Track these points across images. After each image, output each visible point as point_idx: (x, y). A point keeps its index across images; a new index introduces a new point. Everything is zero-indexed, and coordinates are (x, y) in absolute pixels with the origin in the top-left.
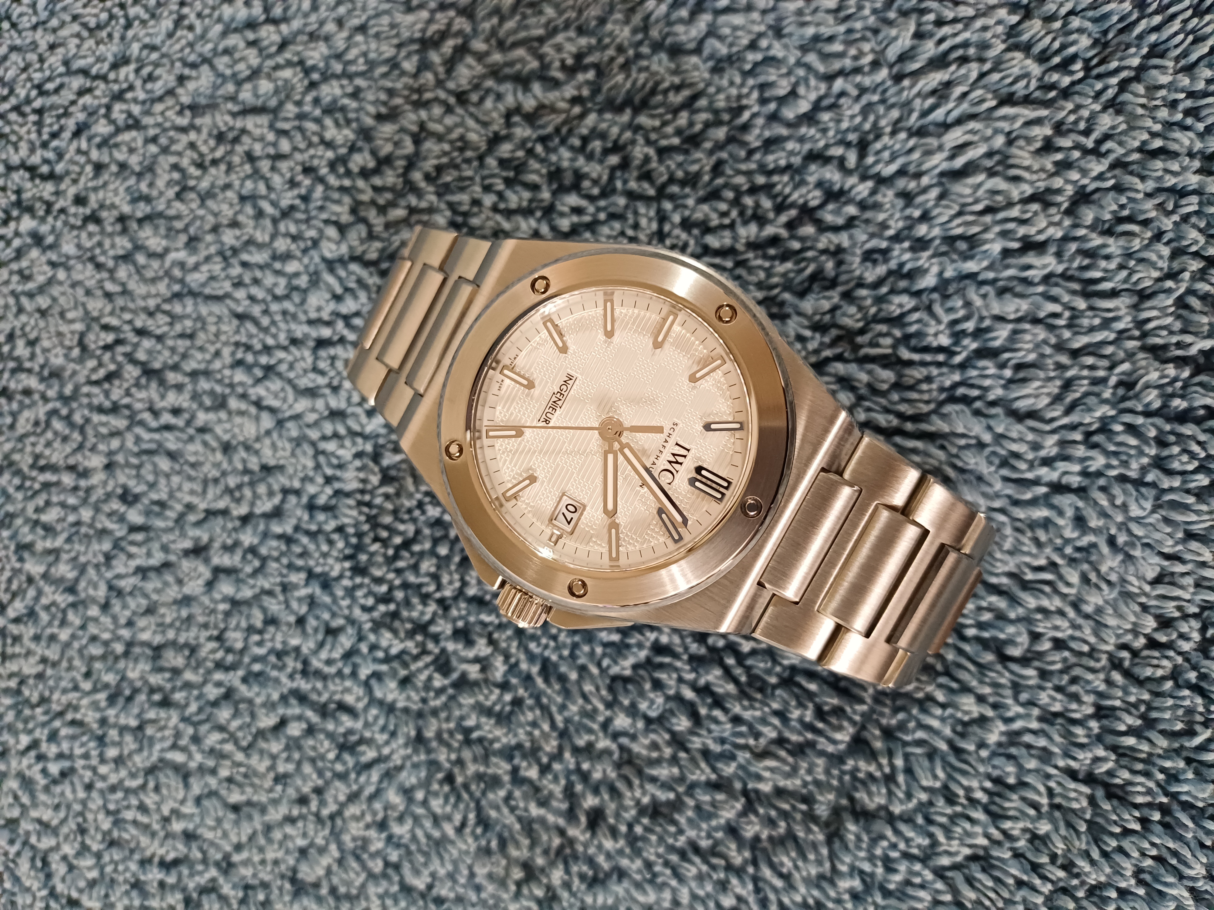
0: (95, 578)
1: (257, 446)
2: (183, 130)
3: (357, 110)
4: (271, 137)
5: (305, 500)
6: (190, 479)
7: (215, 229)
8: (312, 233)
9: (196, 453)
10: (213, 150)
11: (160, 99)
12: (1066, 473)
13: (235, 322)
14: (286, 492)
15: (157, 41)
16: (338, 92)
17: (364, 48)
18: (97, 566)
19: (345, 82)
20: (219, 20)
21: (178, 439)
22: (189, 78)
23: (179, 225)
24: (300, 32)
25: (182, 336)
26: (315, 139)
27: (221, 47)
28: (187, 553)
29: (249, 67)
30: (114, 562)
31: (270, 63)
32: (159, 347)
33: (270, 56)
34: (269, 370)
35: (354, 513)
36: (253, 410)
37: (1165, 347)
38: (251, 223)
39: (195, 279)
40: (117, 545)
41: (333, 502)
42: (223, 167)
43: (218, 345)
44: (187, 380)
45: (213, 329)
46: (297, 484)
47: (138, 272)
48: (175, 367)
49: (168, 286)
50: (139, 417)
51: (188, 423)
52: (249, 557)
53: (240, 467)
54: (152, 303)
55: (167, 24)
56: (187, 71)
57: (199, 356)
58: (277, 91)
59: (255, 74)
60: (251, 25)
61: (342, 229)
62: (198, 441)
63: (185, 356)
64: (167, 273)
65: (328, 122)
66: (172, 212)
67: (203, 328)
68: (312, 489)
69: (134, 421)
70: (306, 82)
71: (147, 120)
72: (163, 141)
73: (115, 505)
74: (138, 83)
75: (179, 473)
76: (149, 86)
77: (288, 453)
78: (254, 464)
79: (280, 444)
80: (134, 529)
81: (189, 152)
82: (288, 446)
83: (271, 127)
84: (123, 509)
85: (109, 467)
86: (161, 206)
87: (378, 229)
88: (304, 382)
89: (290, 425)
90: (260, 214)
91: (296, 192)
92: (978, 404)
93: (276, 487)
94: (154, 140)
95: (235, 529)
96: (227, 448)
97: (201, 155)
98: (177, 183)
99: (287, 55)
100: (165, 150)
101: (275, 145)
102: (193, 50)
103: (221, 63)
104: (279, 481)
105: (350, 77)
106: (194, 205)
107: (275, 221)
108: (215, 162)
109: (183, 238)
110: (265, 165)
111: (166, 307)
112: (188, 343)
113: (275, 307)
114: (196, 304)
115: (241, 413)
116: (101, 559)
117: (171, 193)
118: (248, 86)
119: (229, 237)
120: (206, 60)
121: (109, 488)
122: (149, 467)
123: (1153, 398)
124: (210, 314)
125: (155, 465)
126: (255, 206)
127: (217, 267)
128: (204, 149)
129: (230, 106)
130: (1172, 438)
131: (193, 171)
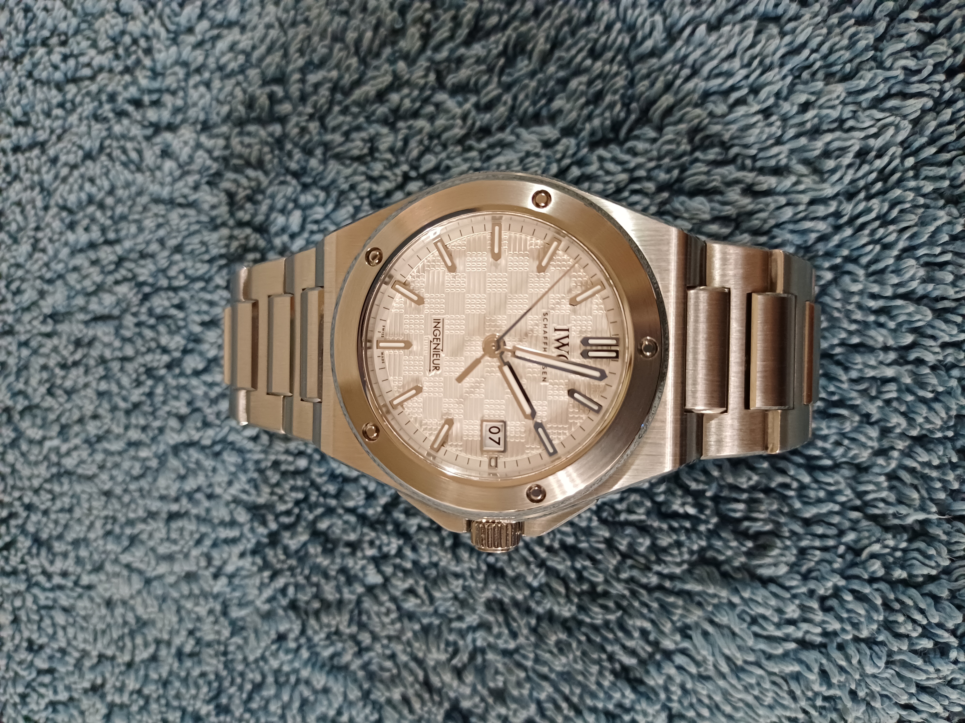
0: (14, 715)
1: (132, 602)
2: (49, 335)
3: (184, 319)
4: (117, 343)
5: (173, 650)
6: (82, 628)
7: (81, 421)
8: (157, 424)
9: (85, 608)
10: (72, 353)
11: (28, 309)
12: (807, 632)
13: (104, 498)
14: (158, 642)
15: (21, 260)
16: (167, 303)
17: (182, 265)
18: (15, 705)
19: (171, 294)
20: (66, 244)
21: (68, 597)
22: (47, 292)
23: (52, 417)
24: (131, 250)
25: (62, 510)
26: (153, 345)
27: (71, 266)
28: (86, 691)
29: (94, 283)
30: (28, 700)
31: (110, 279)
32: (44, 520)
33: (111, 273)
34: (133, 540)
35: (214, 661)
36: (125, 573)
37: (884, 516)
38: (109, 416)
39: (69, 463)
40: (28, 685)
41: (197, 649)
42: (81, 370)
43: (92, 518)
44: (70, 548)
45: (86, 505)
46: (166, 637)
47: (23, 454)
48: (60, 537)
49: (48, 467)
50: (34, 580)
51: (76, 583)
52: (135, 696)
53: (120, 621)
54: (36, 483)
55: (25, 248)
56: (46, 287)
57: (77, 528)
58: (118, 303)
59: (100, 288)
60: (92, 245)
61: (182, 419)
62: (85, 598)
63: (66, 526)
64: (46, 458)
65: (162, 329)
66: (45, 404)
67: (79, 503)
68: (177, 641)
69: (31, 584)
70: (140, 296)
71: (18, 328)
72: (34, 344)
73: (23, 655)
74: (9, 296)
75: (73, 625)
76: (17, 299)
77: (156, 609)
78: (131, 618)
79: (149, 602)
80: (40, 672)
81: (53, 355)
82: (155, 603)
83: (117, 333)
84: (30, 658)
85: (16, 621)
86: (37, 400)
87: (211, 418)
88: (162, 550)
89: (155, 584)
90: (114, 409)
91: (141, 390)
92: (726, 567)
93: (150, 638)
94: (25, 344)
95: (121, 673)
96: (109, 603)
97: (63, 357)
98: (47, 381)
99: (123, 272)
100: (35, 352)
101: (121, 349)
102: (49, 269)
103: (72, 278)
104: (152, 633)
105: (175, 289)
106: (62, 400)
107: (128, 413)
108: (76, 364)
109: (56, 428)
110: (115, 366)
111: (47, 486)
112: (68, 516)
113: (133, 487)
114: (71, 482)
115: (117, 575)
116: (17, 699)
117: (43, 390)
118: (94, 299)
119: (92, 428)
120: (60, 276)
121: (17, 641)
122: (47, 622)
123: (876, 567)
124: (83, 492)
125: (52, 618)
126: (110, 401)
127: (84, 454)
128: (65, 353)
129: (81, 316)
130: (897, 606)
131: (58, 371)
